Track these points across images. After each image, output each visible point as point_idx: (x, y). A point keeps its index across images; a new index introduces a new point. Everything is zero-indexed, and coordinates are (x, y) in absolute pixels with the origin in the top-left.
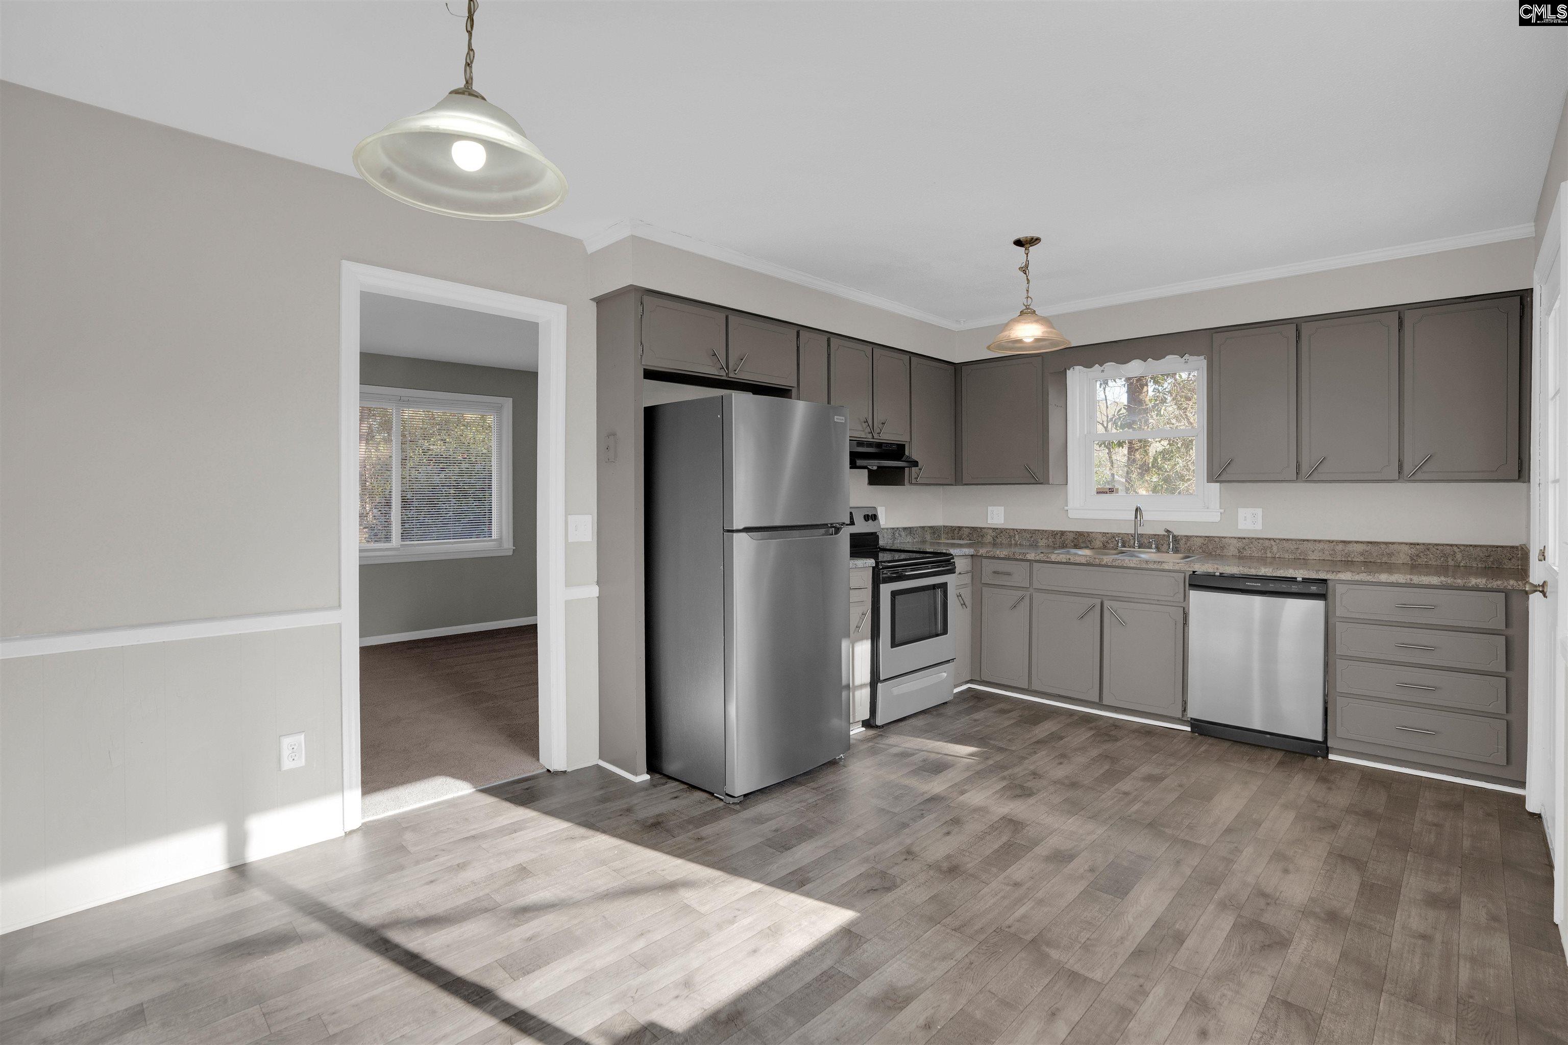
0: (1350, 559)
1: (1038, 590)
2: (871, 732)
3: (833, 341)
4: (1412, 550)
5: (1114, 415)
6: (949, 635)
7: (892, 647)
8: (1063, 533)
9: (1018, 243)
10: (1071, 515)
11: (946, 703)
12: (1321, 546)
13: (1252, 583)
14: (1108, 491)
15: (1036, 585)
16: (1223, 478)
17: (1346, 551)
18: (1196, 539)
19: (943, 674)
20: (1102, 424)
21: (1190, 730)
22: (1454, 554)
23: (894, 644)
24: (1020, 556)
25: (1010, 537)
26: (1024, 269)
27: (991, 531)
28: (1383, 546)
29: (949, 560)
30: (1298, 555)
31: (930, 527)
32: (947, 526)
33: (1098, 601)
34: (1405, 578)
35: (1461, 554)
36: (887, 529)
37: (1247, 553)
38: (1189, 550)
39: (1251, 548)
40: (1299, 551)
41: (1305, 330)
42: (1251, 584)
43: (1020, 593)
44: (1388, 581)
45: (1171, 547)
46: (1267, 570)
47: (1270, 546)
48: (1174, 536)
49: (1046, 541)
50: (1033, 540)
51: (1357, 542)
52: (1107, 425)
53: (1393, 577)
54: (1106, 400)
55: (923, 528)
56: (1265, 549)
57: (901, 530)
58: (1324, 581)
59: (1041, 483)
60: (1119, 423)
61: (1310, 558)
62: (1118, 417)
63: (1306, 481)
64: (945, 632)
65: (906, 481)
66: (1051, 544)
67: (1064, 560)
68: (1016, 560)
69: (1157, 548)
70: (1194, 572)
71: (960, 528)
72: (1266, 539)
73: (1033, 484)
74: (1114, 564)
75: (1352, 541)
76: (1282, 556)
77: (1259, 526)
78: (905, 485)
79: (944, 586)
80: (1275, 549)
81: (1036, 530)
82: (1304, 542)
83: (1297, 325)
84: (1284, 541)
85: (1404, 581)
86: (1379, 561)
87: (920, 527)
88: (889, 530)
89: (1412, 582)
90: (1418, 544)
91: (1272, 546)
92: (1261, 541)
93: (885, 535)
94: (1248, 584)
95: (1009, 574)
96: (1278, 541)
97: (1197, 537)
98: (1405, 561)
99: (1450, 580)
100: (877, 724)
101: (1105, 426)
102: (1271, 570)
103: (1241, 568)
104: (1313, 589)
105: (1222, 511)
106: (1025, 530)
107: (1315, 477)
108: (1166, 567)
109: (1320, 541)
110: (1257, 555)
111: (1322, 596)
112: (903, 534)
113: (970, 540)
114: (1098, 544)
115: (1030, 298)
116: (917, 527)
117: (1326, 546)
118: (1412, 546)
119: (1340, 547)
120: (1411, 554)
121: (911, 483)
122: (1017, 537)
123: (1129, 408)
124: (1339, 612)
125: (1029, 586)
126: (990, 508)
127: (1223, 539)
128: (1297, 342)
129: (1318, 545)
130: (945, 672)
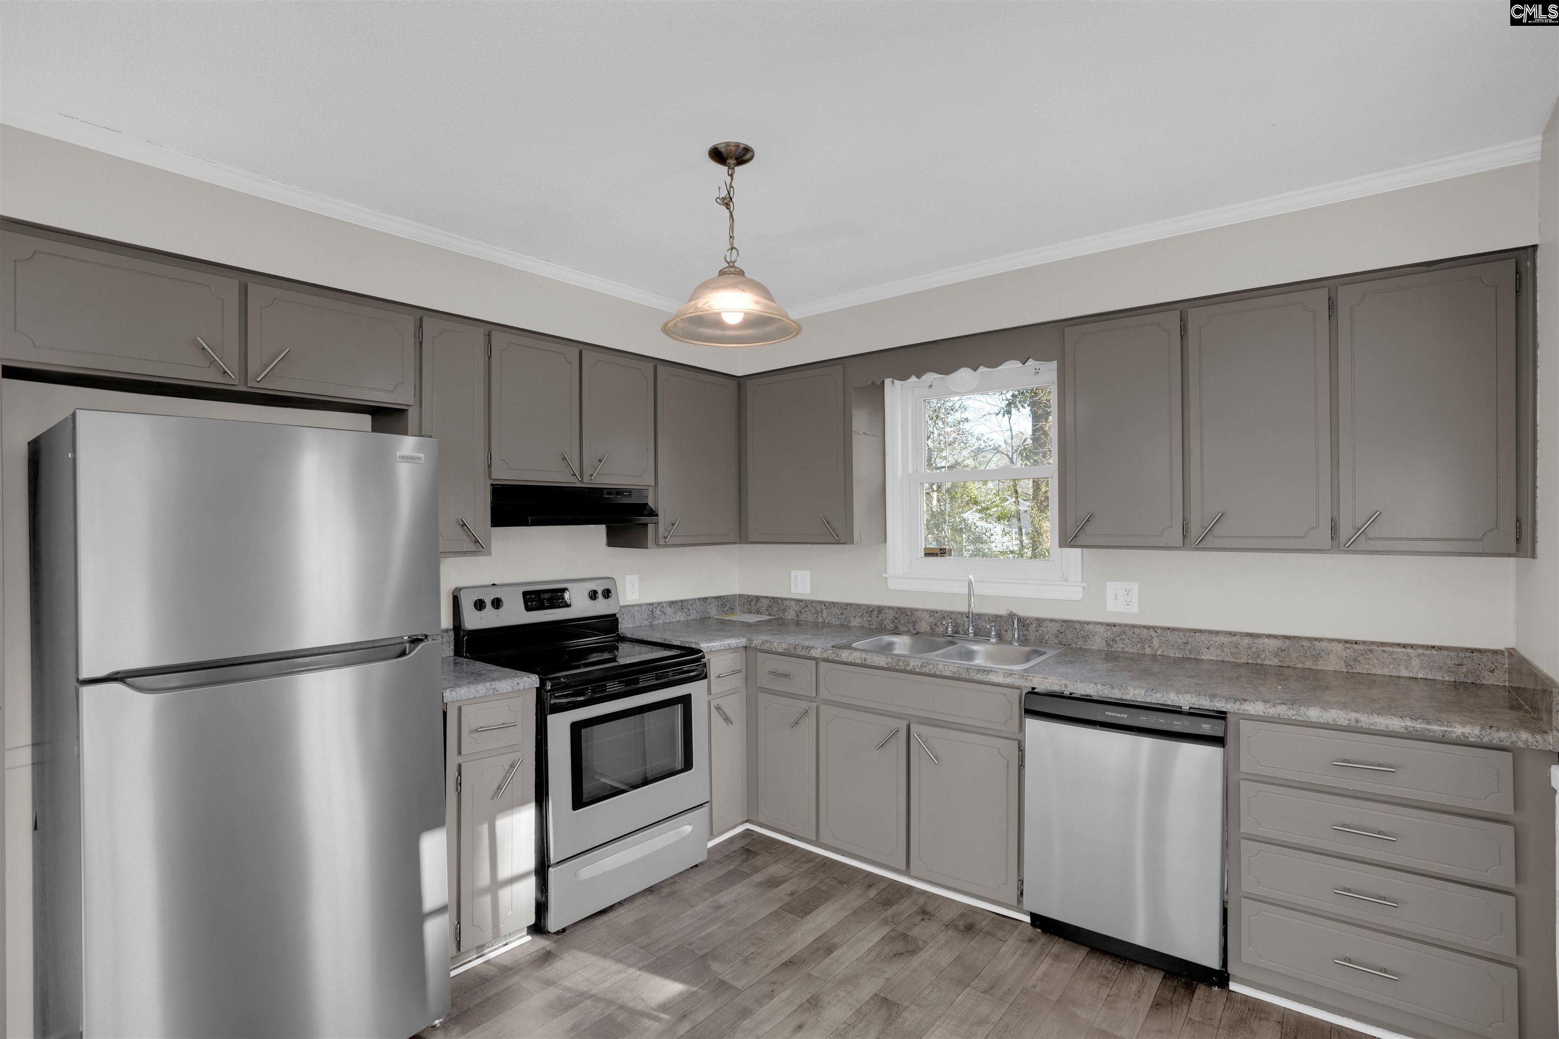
0: (1259, 662)
1: (827, 702)
2: (543, 943)
3: (496, 336)
4: (1348, 651)
5: (1019, 446)
6: (695, 768)
7: (575, 807)
8: (880, 609)
9: (717, 155)
10: (892, 584)
11: (696, 866)
12: (1220, 639)
13: (1115, 712)
14: (939, 552)
15: (824, 694)
16: (1083, 540)
17: (1254, 649)
18: (1051, 625)
19: (685, 828)
20: (1007, 455)
21: (1029, 922)
22: (1409, 660)
23: (579, 802)
24: (803, 652)
25: (817, 613)
26: (727, 202)
27: (793, 604)
28: (1306, 644)
29: (698, 660)
30: (1188, 652)
31: (715, 598)
32: (743, 595)
33: (904, 724)
34: (1348, 718)
35: (1418, 660)
36: (640, 606)
37: (1118, 647)
38: (1042, 641)
39: (1123, 640)
40: (1189, 647)
41: (1194, 317)
42: (1113, 714)
43: (803, 705)
44: (1321, 720)
45: (1016, 636)
46: (1137, 691)
47: (1149, 638)
48: (1019, 620)
49: (860, 620)
50: (844, 617)
51: (1269, 636)
52: (1012, 456)
53: (1328, 714)
54: (1011, 430)
55: (705, 599)
56: (1142, 641)
57: (664, 605)
58: (1221, 716)
59: (844, 543)
60: (1024, 455)
61: (1203, 657)
62: (1023, 447)
63: (1197, 549)
64: (688, 765)
65: (649, 543)
66: (866, 625)
67: (858, 661)
68: (799, 657)
69: (999, 636)
70: (1033, 689)
71: (758, 598)
72: (1144, 627)
73: (834, 543)
74: (923, 670)
75: (1262, 635)
76: (1165, 654)
77: (1134, 608)
78: (647, 548)
79: (686, 700)
80: (1156, 642)
81: (848, 604)
82: (1196, 634)
83: (1181, 312)
84: (1168, 632)
85: (1346, 723)
86: (1301, 666)
87: (699, 599)
88: (644, 608)
89: (1359, 725)
90: (1356, 643)
91: (1152, 637)
92: (1137, 631)
93: (636, 615)
94: (1109, 714)
95: (787, 676)
96: (1159, 631)
97: (1052, 620)
98: (1338, 668)
99: (1419, 725)
100: (549, 930)
101: (1010, 457)
102: (1143, 692)
103: (1099, 687)
104: (1206, 727)
105: (1085, 585)
106: (834, 604)
107: (1209, 542)
108: (993, 678)
109: (1218, 633)
110: (1131, 651)
111: (1218, 741)
112: (669, 610)
113: (769, 615)
114: (924, 627)
115: (735, 248)
116: (694, 600)
117: (1226, 640)
118: (1348, 645)
119: (1246, 641)
120: (1346, 657)
121: (658, 545)
122: (825, 612)
123: (1035, 439)
124: (1246, 765)
125: (814, 695)
126: (794, 573)
127: (1086, 625)
128: (1182, 336)
129: (1215, 639)
130: (690, 824)
